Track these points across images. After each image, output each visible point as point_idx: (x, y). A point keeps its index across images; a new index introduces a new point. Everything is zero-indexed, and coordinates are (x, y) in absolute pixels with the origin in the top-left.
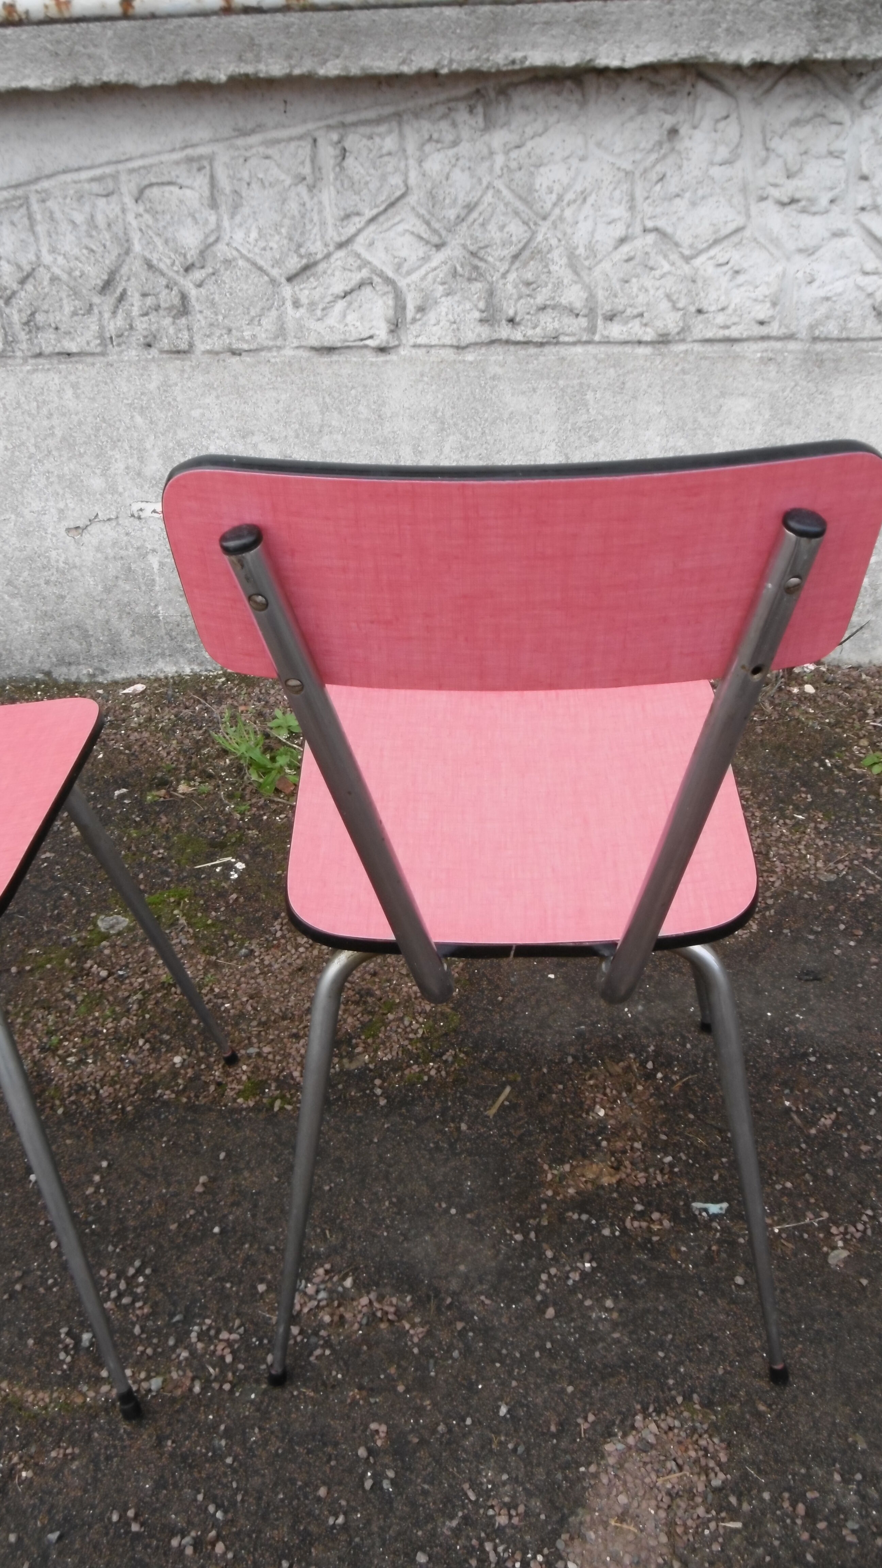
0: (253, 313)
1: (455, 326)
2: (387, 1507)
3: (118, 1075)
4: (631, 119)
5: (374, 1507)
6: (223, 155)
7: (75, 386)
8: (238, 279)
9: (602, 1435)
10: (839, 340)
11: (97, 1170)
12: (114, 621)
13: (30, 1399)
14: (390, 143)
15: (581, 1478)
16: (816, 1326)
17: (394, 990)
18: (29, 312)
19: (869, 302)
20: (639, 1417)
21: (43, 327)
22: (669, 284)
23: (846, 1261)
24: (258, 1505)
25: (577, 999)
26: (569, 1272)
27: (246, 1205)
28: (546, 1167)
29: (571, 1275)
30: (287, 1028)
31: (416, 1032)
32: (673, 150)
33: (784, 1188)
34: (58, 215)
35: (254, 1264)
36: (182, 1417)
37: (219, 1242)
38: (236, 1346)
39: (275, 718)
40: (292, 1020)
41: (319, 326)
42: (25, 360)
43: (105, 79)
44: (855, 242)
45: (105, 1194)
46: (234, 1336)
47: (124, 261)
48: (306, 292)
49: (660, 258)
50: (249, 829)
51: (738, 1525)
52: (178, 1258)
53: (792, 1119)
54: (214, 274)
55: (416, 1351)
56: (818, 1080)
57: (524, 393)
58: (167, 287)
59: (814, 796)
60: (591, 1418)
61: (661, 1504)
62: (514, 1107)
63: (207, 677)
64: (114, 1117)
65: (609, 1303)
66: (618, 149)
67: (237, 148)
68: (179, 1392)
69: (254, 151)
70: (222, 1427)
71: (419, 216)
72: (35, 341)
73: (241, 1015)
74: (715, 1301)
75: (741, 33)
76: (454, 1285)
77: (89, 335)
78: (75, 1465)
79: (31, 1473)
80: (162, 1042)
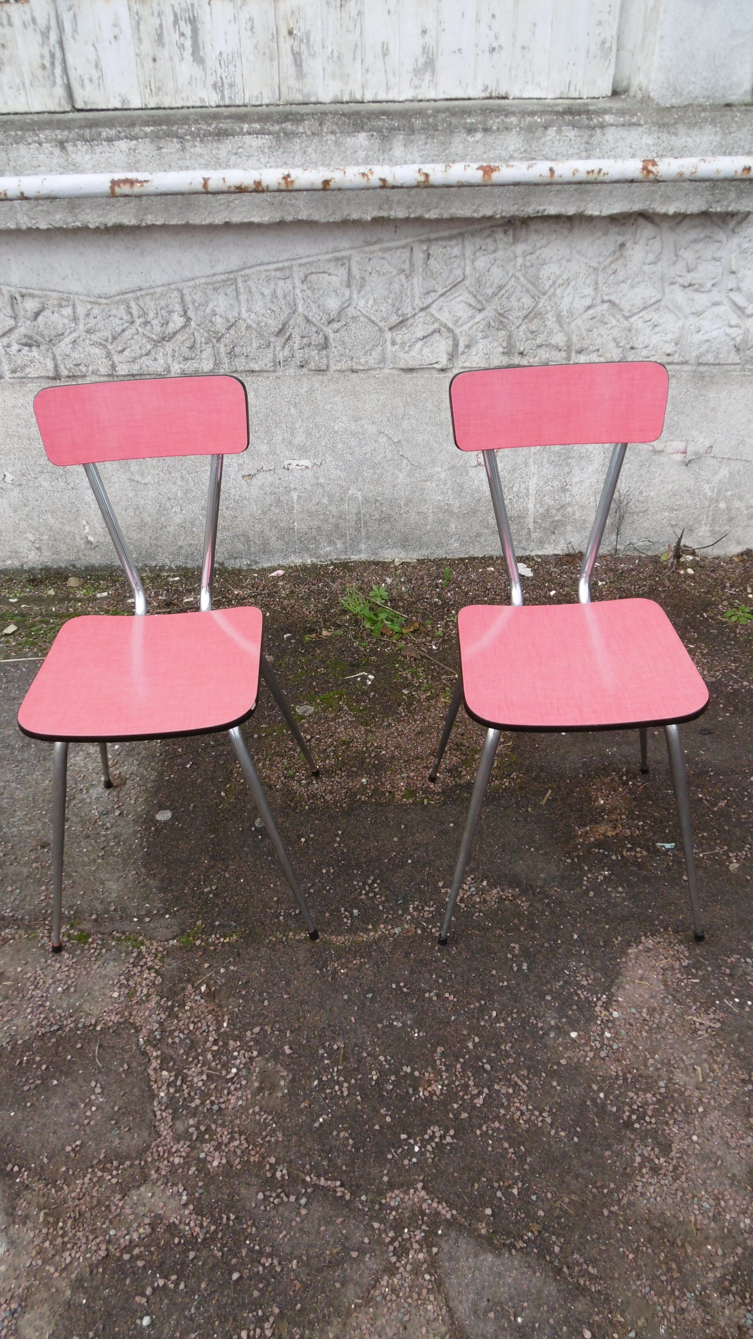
0: (367, 348)
1: (487, 356)
2: (526, 978)
3: (333, 789)
4: (599, 238)
5: (520, 978)
6: (356, 257)
7: (256, 391)
8: (360, 328)
9: (626, 946)
10: (713, 364)
11: (337, 835)
12: (267, 532)
14: (456, 251)
15: (619, 963)
17: (475, 743)
18: (232, 346)
19: (732, 343)
20: (643, 938)
21: (239, 356)
22: (615, 332)
23: (739, 868)
24: (463, 979)
25: (580, 745)
26: (598, 876)
27: (422, 849)
28: (577, 828)
30: (419, 764)
32: (621, 255)
33: (703, 836)
34: (254, 290)
35: (433, 876)
36: (415, 944)
37: (412, 867)
38: (434, 913)
39: (371, 590)
40: (422, 759)
41: (406, 356)
43: (300, 218)
44: (725, 308)
45: (344, 847)
47: (292, 317)
48: (400, 336)
49: (611, 317)
50: (371, 656)
51: (698, 981)
52: (393, 875)
53: (704, 803)
54: (345, 325)
55: (526, 912)
56: (716, 784)
58: (317, 332)
59: (698, 634)
60: (620, 938)
61: (659, 973)
62: (554, 800)
63: (321, 566)
64: (338, 810)
65: (620, 889)
66: (589, 256)
67: (365, 253)
68: (410, 934)
69: (375, 254)
70: (436, 948)
71: (470, 292)
73: (393, 757)
74: (674, 887)
75: (669, 197)
76: (540, 883)
77: (267, 360)
78: (367, 966)
79: (346, 970)
80: (353, 772)
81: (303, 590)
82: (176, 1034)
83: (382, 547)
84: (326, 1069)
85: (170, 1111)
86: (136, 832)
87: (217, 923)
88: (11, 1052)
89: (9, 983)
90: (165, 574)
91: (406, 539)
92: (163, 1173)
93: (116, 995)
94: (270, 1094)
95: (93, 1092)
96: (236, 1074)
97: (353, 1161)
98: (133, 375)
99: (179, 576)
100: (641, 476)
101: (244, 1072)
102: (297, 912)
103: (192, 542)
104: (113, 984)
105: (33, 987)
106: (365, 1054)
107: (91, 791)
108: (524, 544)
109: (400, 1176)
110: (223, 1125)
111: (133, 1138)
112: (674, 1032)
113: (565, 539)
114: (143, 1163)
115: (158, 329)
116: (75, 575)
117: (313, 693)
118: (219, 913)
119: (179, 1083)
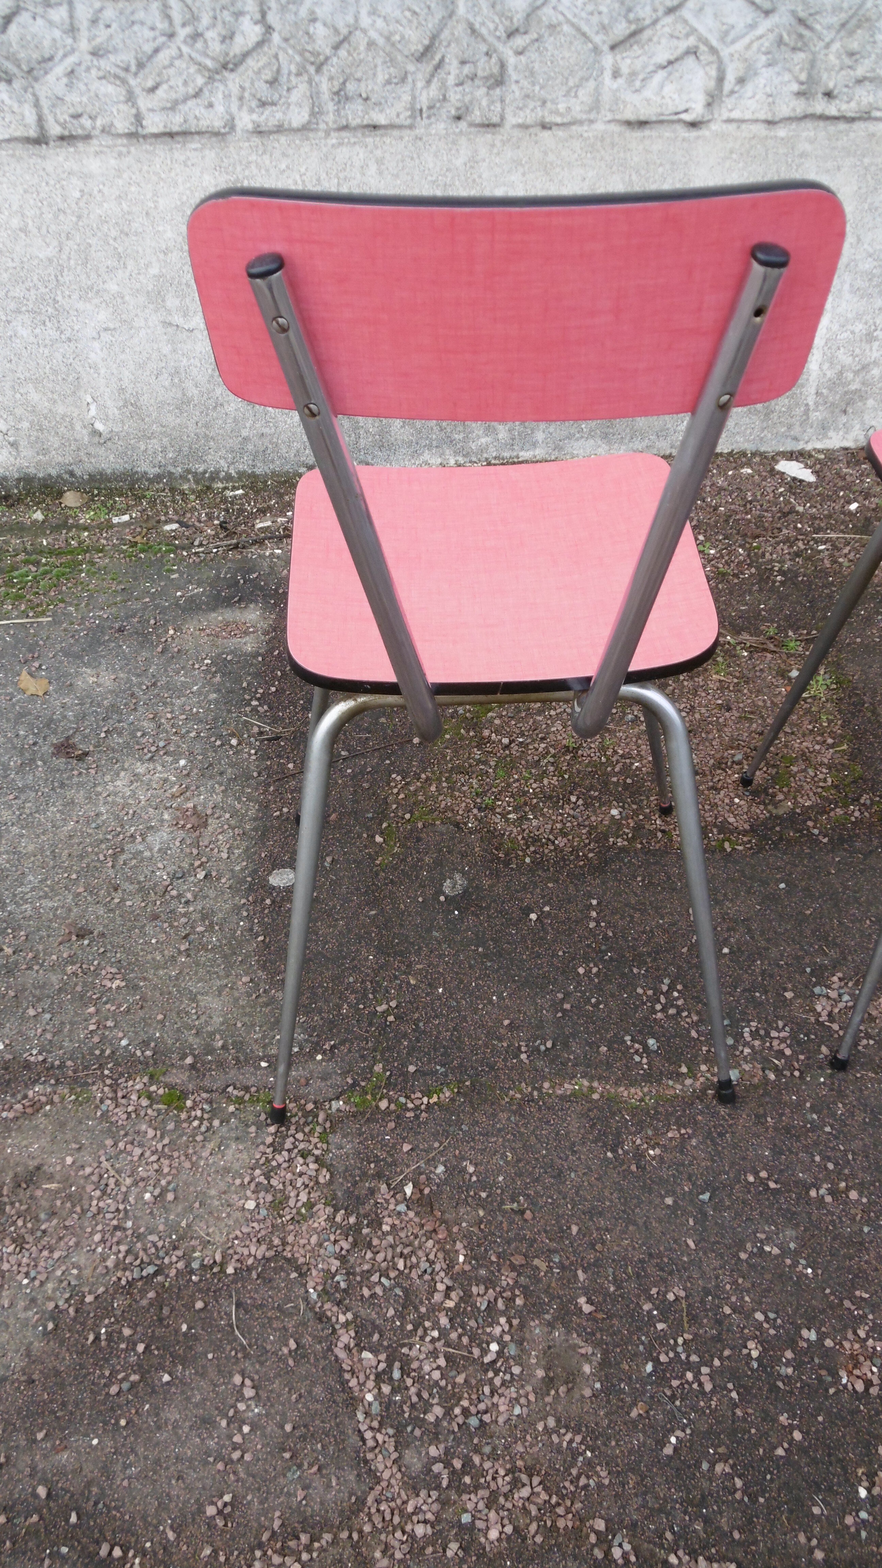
0: (571, 83)
1: (770, 99)
3: (565, 827)
7: (379, 162)
8: (562, 46)
11: (590, 907)
13: (625, 1094)
18: (341, 80)
21: (352, 98)
24: (869, 1161)
31: (825, 780)
35: (771, 976)
36: (769, 1099)
38: (789, 1042)
41: (635, 99)
42: (327, 133)
45: (606, 927)
46: (782, 1034)
47: (446, 24)
48: (628, 61)
54: (537, 40)
57: (828, 171)
58: (487, 54)
64: (582, 863)
68: (756, 1080)
70: (808, 1105)
72: (342, 113)
77: (400, 106)
78: (694, 1142)
79: (658, 1151)
82: (375, 1278)
84: (662, 1338)
85: (391, 1431)
86: (237, 909)
87: (412, 1069)
88: (75, 1319)
89: (53, 1186)
90: (220, 485)
92: (398, 1555)
93: (251, 1205)
94: (569, 1390)
95: (241, 1398)
96: (500, 1353)
97: (750, 1522)
98: (171, 135)
99: (243, 487)
101: (512, 1350)
102: (549, 1044)
103: (266, 431)
104: (242, 1185)
105: (98, 1193)
106: (727, 1310)
107: (149, 839)
108: (797, 430)
109: (843, 1547)
110: (493, 1457)
111: (329, 1486)
113: (863, 423)
114: (355, 1536)
115: (216, 47)
116: (73, 487)
118: (412, 1049)
119: (396, 1375)
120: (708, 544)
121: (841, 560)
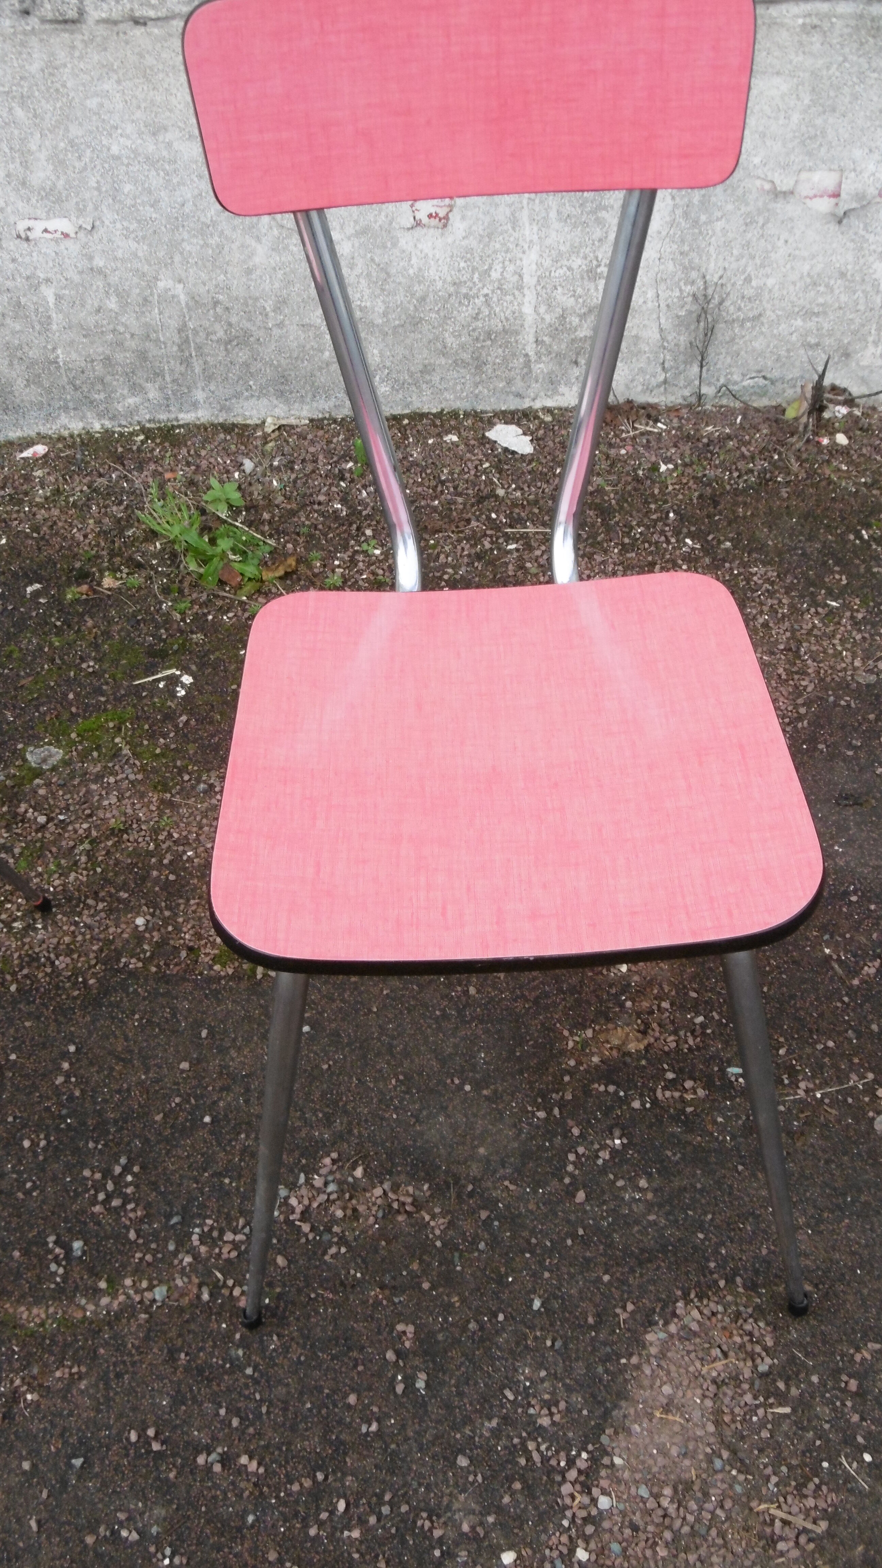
2: (421, 1412)
3: (74, 942)
5: (408, 1411)
9: (643, 1325)
11: (65, 1055)
13: (25, 1316)
15: (623, 1369)
16: (863, 1199)
20: (680, 1304)
24: (285, 1416)
26: (599, 1150)
27: (238, 1089)
28: (566, 1033)
29: (601, 1154)
33: (826, 1047)
36: (193, 1326)
37: (211, 1133)
38: (243, 1248)
39: (209, 488)
45: (76, 1084)
46: (240, 1237)
50: (192, 632)
51: (787, 1410)
52: (168, 1152)
53: (832, 968)
55: (438, 1244)
56: (860, 922)
59: (850, 576)
60: (630, 1307)
61: (707, 1393)
63: (121, 434)
64: (76, 993)
65: (643, 1183)
68: (185, 1301)
70: (238, 1336)
74: (754, 1175)
76: (475, 1170)
78: (83, 1385)
79: (37, 1396)
80: (119, 900)
81: (78, 489)
83: (237, 395)
91: (284, 379)
100: (748, 244)
108: (519, 385)
112: (725, 1545)
117: (66, 716)
120: (373, 542)
121: (528, 565)
